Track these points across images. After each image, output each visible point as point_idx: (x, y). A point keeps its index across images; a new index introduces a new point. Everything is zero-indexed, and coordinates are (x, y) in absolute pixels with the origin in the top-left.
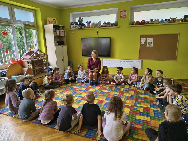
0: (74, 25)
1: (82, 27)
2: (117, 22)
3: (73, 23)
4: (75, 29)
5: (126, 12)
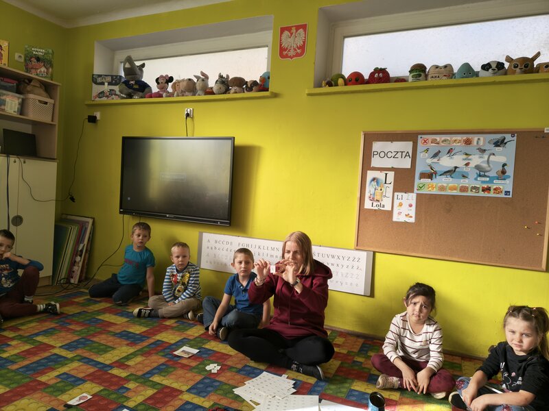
5: (305, 31)
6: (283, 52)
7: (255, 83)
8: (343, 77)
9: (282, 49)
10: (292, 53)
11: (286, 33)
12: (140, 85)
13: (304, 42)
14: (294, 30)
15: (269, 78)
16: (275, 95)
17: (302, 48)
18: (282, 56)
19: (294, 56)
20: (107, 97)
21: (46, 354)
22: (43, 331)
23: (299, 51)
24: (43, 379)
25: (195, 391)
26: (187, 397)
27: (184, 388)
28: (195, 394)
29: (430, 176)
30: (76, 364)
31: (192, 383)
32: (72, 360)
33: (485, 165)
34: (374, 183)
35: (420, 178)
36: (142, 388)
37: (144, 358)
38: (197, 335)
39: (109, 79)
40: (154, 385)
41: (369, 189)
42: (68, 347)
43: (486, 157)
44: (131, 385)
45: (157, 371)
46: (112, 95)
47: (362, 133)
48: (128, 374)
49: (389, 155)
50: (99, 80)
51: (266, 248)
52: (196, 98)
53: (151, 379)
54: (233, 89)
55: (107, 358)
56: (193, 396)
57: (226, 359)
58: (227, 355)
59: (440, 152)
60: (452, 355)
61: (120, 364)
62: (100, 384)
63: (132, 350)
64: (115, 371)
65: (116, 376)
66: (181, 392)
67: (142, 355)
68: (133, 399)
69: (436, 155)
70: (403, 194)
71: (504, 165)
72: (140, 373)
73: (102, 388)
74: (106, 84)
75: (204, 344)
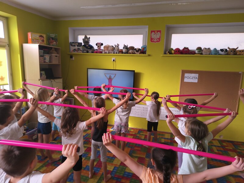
0: (75, 46)
1: (89, 50)
2: (145, 48)
3: (73, 43)
4: (77, 53)
5: (160, 33)
6: (152, 40)
11: (153, 33)
13: (160, 37)
17: (159, 39)
18: (152, 41)
19: (156, 42)
49: (191, 78)
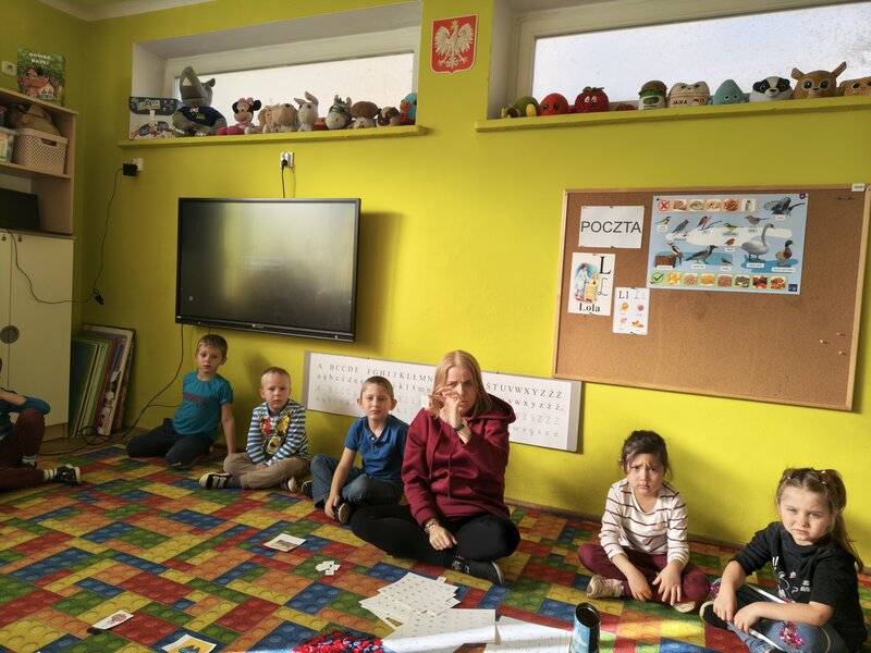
5: (473, 27)
6: (437, 61)
7: (393, 111)
8: (534, 102)
9: (436, 57)
10: (452, 63)
11: (443, 30)
12: (206, 115)
13: (472, 45)
14: (455, 25)
15: (415, 103)
16: (426, 132)
17: (469, 54)
18: (436, 67)
19: (455, 68)
20: (155, 133)
21: (59, 549)
22: (55, 511)
23: (463, 59)
24: (54, 588)
25: (298, 605)
26: (286, 614)
27: (282, 600)
28: (298, 609)
29: (671, 260)
30: (106, 564)
31: (294, 592)
32: (100, 557)
33: (758, 243)
34: (583, 273)
35: (656, 264)
36: (214, 601)
37: (217, 553)
38: (302, 515)
39: (157, 104)
40: (233, 595)
41: (576, 282)
42: (95, 536)
43: (760, 230)
44: (196, 597)
45: (237, 574)
46: (162, 130)
47: (564, 193)
48: (192, 578)
49: (608, 227)
50: (141, 106)
51: (411, 376)
52: (299, 135)
53: (228, 586)
54: (358, 121)
55: (157, 554)
56: (294, 612)
57: (347, 554)
58: (351, 546)
59: (687, 222)
60: (706, 544)
61: (179, 563)
62: (146, 595)
63: (197, 540)
64: (171, 575)
65: (172, 582)
66: (277, 606)
67: (214, 548)
68: (199, 618)
69: (680, 228)
70: (629, 289)
71: (788, 243)
72: (211, 577)
73: (149, 601)
74: (152, 112)
75: (313, 530)
